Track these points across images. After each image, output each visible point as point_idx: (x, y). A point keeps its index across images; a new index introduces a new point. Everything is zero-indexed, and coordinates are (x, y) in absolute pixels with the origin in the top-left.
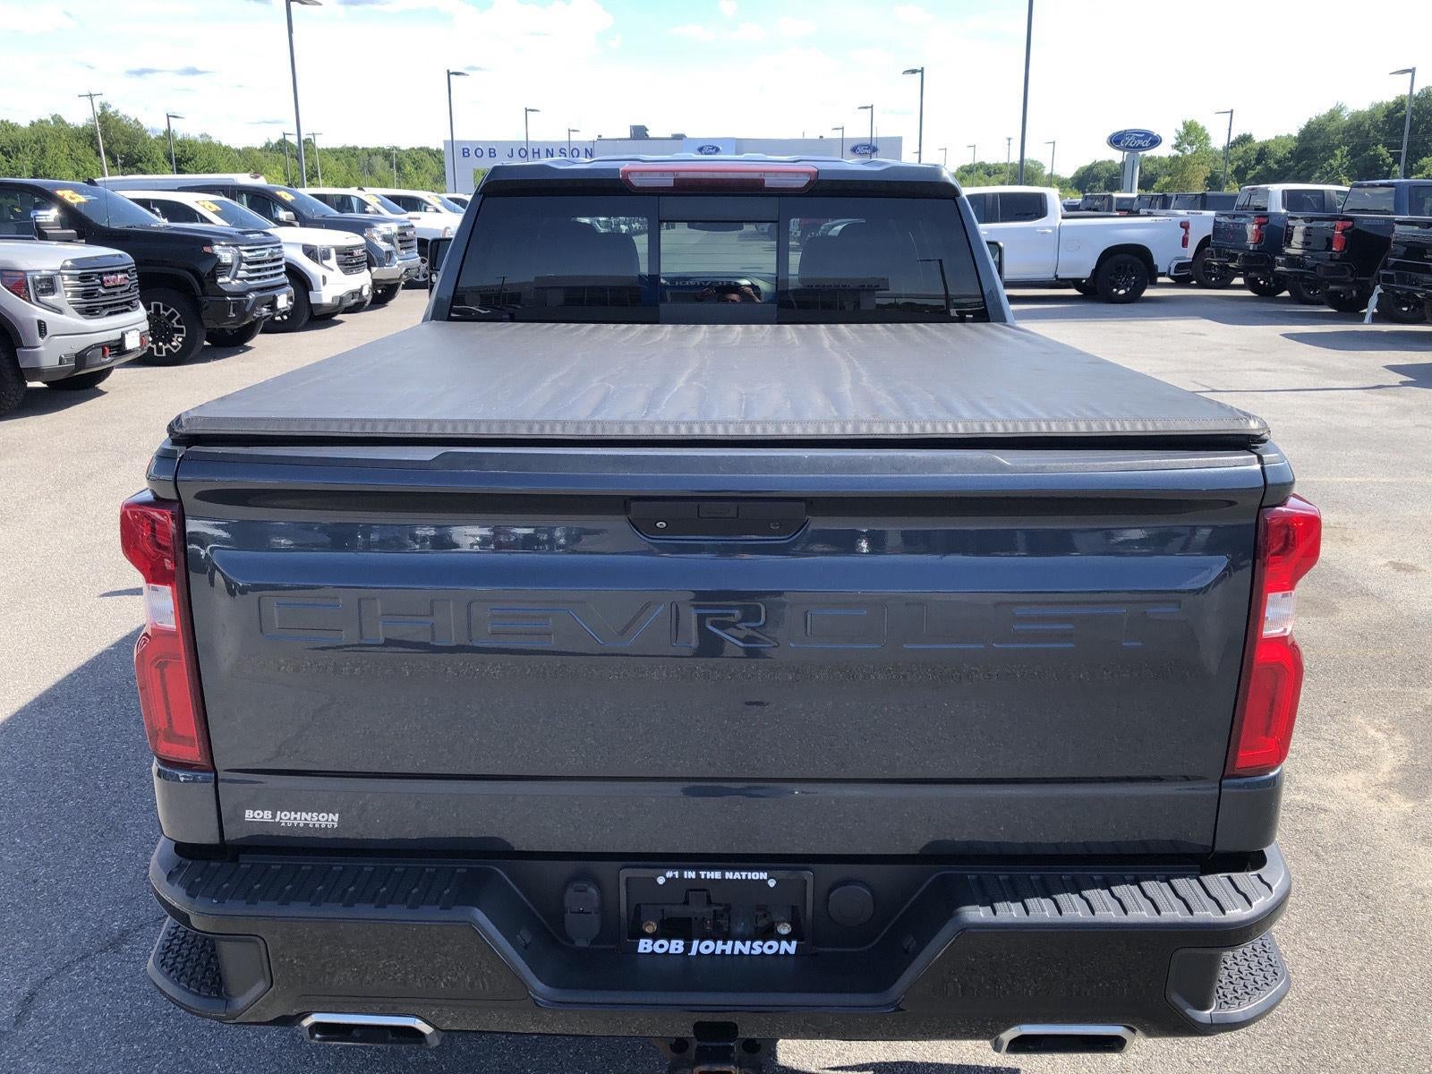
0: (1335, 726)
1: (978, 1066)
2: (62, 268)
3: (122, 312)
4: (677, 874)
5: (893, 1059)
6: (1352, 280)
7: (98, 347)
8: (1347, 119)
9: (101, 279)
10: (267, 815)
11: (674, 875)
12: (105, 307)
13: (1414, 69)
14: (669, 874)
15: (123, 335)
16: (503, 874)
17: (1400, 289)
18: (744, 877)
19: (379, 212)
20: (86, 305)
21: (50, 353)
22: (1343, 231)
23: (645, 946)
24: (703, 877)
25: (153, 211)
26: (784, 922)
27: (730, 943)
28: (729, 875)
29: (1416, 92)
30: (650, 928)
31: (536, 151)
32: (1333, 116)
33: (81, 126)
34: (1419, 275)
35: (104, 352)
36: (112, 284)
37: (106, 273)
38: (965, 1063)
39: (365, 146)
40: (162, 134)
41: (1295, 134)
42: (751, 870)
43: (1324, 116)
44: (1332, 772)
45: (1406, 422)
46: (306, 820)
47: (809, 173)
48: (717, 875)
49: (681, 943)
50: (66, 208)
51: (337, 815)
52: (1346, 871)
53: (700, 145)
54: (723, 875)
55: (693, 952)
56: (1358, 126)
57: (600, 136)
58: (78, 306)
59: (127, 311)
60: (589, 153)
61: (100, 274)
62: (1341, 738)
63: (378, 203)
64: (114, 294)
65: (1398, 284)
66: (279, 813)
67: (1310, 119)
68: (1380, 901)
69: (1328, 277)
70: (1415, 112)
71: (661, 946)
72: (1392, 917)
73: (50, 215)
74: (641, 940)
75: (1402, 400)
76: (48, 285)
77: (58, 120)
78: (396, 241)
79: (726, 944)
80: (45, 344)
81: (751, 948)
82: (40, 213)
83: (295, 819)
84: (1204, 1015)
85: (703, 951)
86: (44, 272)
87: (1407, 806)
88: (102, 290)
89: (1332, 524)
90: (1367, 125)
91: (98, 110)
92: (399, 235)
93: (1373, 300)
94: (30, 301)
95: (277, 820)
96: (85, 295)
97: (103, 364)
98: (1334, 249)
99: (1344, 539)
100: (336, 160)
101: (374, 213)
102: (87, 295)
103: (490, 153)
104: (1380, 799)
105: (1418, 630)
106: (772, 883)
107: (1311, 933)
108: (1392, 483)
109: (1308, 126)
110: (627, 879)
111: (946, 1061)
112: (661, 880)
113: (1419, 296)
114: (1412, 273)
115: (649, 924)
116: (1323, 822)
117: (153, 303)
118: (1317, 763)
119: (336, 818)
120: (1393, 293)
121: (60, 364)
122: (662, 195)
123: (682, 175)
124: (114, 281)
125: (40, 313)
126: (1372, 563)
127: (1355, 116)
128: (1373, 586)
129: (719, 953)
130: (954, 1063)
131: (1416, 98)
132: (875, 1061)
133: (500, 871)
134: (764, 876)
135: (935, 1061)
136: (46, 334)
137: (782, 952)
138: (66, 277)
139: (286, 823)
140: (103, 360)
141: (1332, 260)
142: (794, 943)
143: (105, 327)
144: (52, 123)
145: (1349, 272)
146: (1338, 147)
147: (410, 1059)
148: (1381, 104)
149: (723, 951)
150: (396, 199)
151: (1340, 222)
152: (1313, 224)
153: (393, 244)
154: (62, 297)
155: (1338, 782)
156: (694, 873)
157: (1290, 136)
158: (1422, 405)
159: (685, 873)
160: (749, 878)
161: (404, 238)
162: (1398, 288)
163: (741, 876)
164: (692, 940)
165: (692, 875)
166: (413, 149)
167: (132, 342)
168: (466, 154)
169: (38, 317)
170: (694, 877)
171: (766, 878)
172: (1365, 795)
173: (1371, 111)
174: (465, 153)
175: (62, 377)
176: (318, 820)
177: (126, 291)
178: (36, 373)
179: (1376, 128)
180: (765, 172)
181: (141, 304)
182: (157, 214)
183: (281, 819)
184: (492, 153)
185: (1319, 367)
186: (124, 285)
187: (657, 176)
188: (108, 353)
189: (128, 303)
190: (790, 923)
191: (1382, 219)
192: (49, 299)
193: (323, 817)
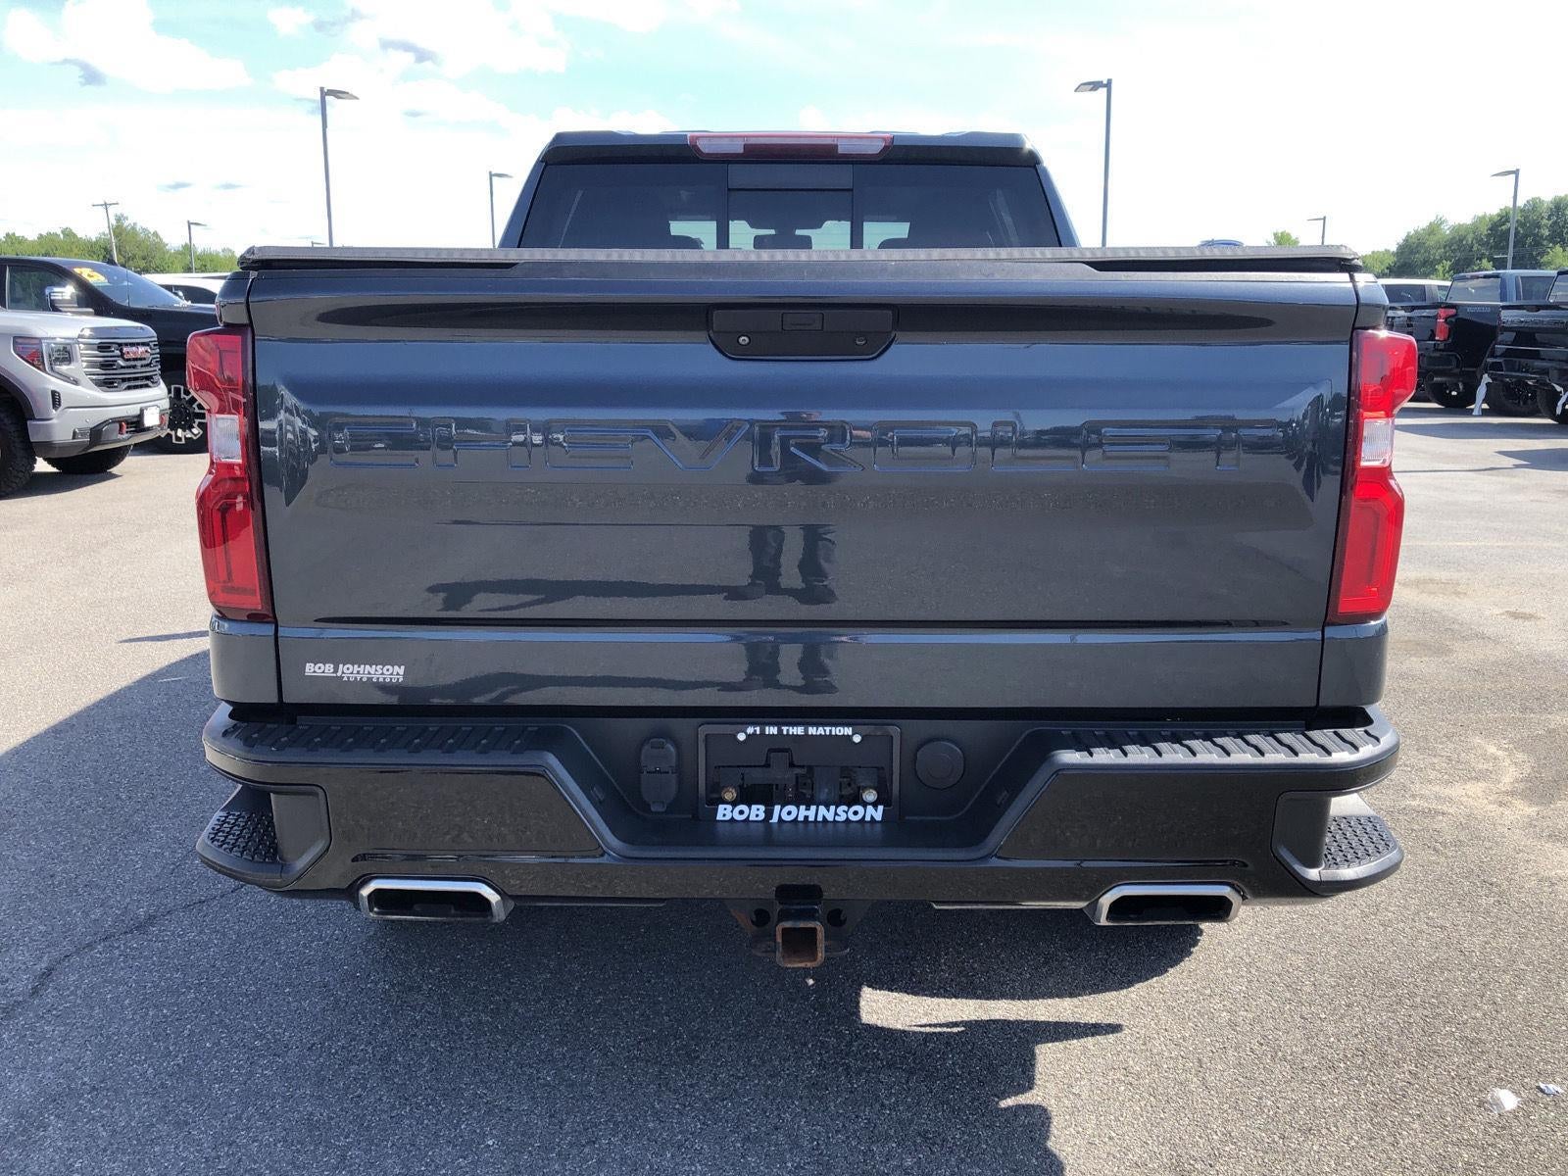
0: (1451, 746)
1: (1076, 1023)
2: (80, 336)
3: (141, 386)
4: (758, 729)
5: (985, 1017)
6: (1457, 371)
7: (113, 422)
8: (1448, 232)
9: (121, 351)
10: (329, 669)
11: (755, 731)
12: (124, 380)
13: (1518, 170)
14: (750, 730)
15: (142, 411)
16: (577, 734)
17: (1510, 376)
18: (828, 733)
20: (104, 377)
21: (63, 427)
22: (1446, 320)
23: (724, 812)
24: (785, 733)
25: (176, 294)
26: (871, 788)
27: (813, 808)
28: (812, 731)
29: (1521, 203)
30: (730, 795)
32: (1433, 229)
33: (94, 240)
34: (1529, 361)
35: (121, 427)
36: (132, 356)
37: (126, 345)
38: (1062, 1020)
40: (181, 249)
41: (1394, 248)
42: (836, 725)
43: (1424, 230)
44: (1448, 783)
45: (1520, 497)
46: (369, 673)
47: (884, 139)
48: (799, 731)
49: (762, 808)
50: (83, 285)
51: (403, 667)
52: (1466, 862)
54: (806, 731)
55: (775, 819)
56: (1461, 241)
58: (94, 377)
59: (147, 386)
61: (120, 345)
62: (1459, 755)
64: (134, 367)
65: (1507, 371)
66: (341, 666)
67: (1408, 233)
68: (1504, 887)
69: (1432, 367)
70: (1521, 224)
71: (741, 812)
72: (1519, 900)
73: (67, 292)
74: (720, 806)
75: (1515, 480)
76: (65, 355)
77: (68, 233)
79: (809, 810)
80: (58, 417)
81: (836, 814)
82: (56, 289)
83: (358, 672)
84: (1313, 874)
85: (786, 817)
86: (58, 340)
87: (1532, 811)
88: (121, 362)
89: (1443, 581)
90: (1470, 240)
91: (113, 222)
93: (1481, 392)
94: (44, 371)
95: (339, 674)
96: (102, 365)
97: (119, 441)
98: (1437, 338)
99: (1458, 594)
102: (105, 366)
104: (1501, 804)
105: (1538, 667)
106: (857, 739)
107: (1431, 914)
108: (1506, 546)
109: (1406, 240)
110: (706, 736)
111: (1043, 1019)
112: (741, 737)
113: (1530, 383)
114: (1522, 360)
115: (728, 791)
116: (1441, 823)
117: (173, 387)
118: (1433, 775)
119: (401, 670)
120: (1502, 381)
121: (74, 438)
122: (729, 162)
123: (752, 141)
124: (134, 353)
125: (55, 384)
126: (1487, 613)
127: (1456, 229)
128: (1489, 631)
129: (802, 819)
130: (1050, 1020)
131: (1522, 211)
132: (966, 1019)
133: (575, 732)
134: (848, 731)
135: (1030, 1019)
136: (60, 405)
137: (868, 818)
138: (82, 346)
139: (348, 678)
140: (120, 436)
141: (1436, 350)
142: (881, 808)
143: (123, 402)
144: (62, 236)
145: (1454, 363)
146: (1440, 262)
147: (463, 1020)
148: (1484, 217)
149: (806, 817)
151: (1443, 310)
152: (1416, 313)
154: (78, 367)
155: (1456, 791)
156: (776, 728)
157: (1387, 251)
158: (1536, 484)
159: (767, 728)
160: (833, 733)
162: (1507, 376)
163: (825, 731)
164: (773, 806)
165: (772, 730)
167: (151, 419)
169: (53, 388)
170: (776, 733)
171: (850, 733)
172: (1486, 801)
173: (1473, 224)
175: (74, 453)
176: (382, 674)
177: (147, 365)
178: (47, 449)
179: (1480, 242)
180: (838, 137)
181: (161, 381)
182: (180, 297)
183: (343, 673)
185: (1425, 452)
186: (145, 359)
187: (726, 141)
188: (125, 429)
189: (148, 378)
190: (875, 790)
191: (1488, 306)
192: (64, 368)
193: (388, 670)
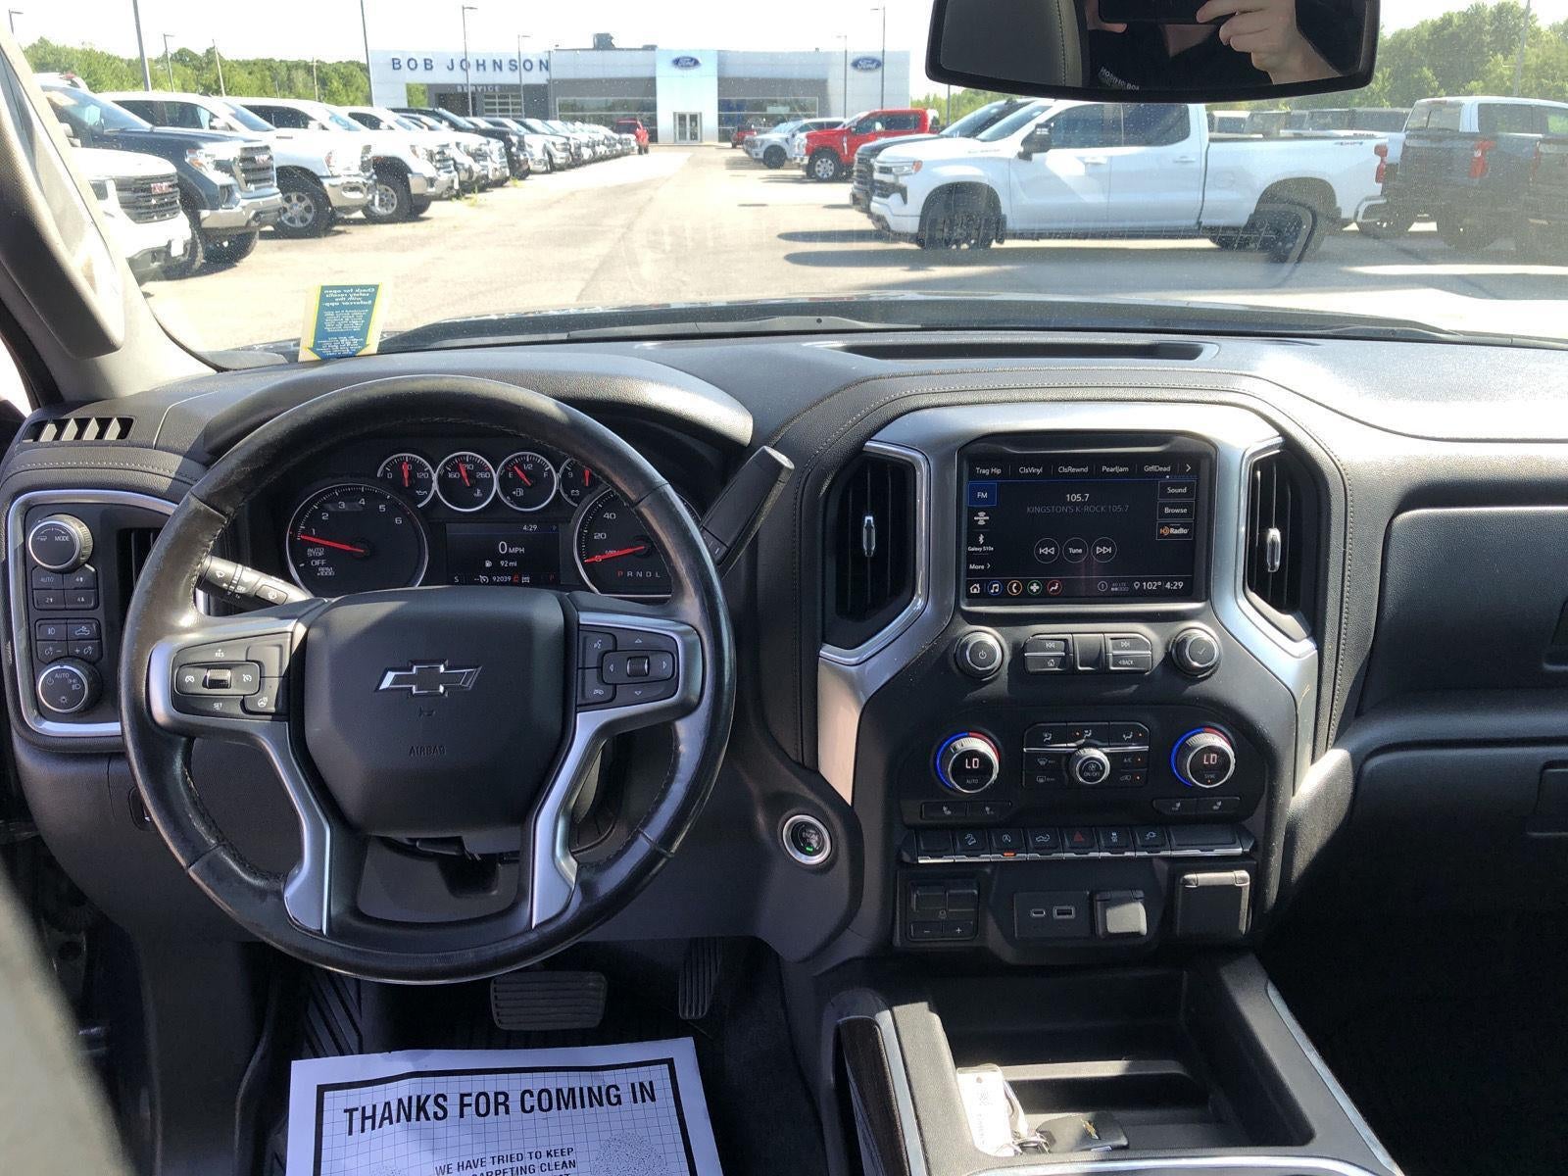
19: (231, 129)
31: (481, 62)
39: (283, 59)
53: (676, 56)
57: (557, 46)
60: (545, 65)
63: (233, 115)
78: (236, 170)
92: (243, 160)
100: (250, 73)
101: (223, 129)
103: (426, 64)
150: (264, 112)
153: (232, 175)
161: (251, 166)
166: (341, 62)
168: (397, 66)
174: (396, 64)
184: (428, 65)
